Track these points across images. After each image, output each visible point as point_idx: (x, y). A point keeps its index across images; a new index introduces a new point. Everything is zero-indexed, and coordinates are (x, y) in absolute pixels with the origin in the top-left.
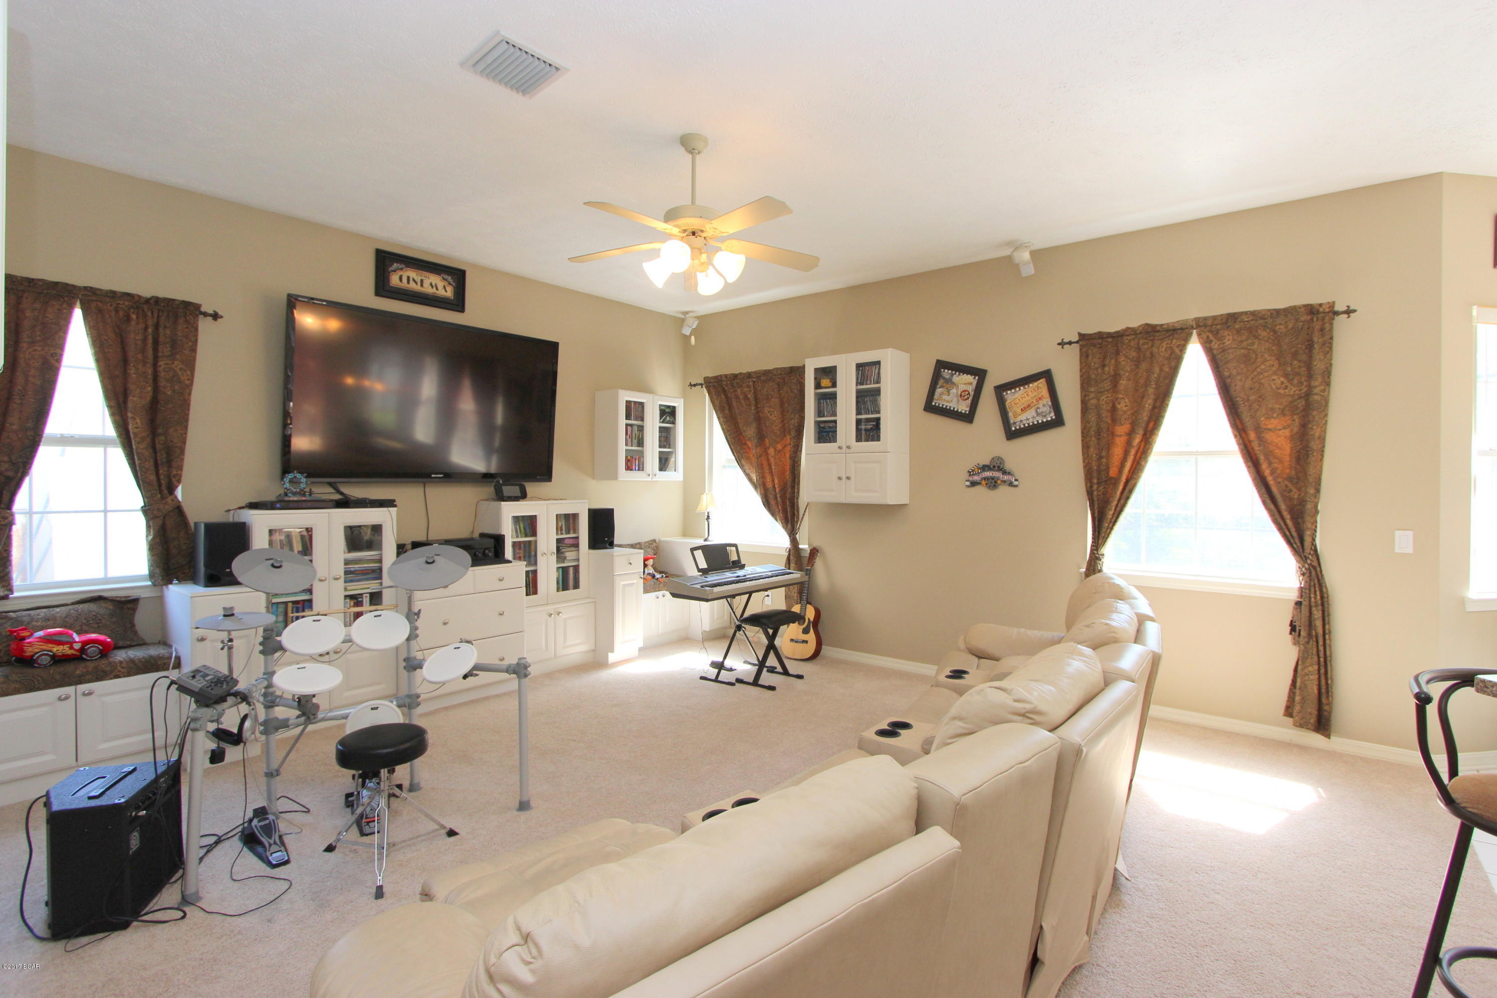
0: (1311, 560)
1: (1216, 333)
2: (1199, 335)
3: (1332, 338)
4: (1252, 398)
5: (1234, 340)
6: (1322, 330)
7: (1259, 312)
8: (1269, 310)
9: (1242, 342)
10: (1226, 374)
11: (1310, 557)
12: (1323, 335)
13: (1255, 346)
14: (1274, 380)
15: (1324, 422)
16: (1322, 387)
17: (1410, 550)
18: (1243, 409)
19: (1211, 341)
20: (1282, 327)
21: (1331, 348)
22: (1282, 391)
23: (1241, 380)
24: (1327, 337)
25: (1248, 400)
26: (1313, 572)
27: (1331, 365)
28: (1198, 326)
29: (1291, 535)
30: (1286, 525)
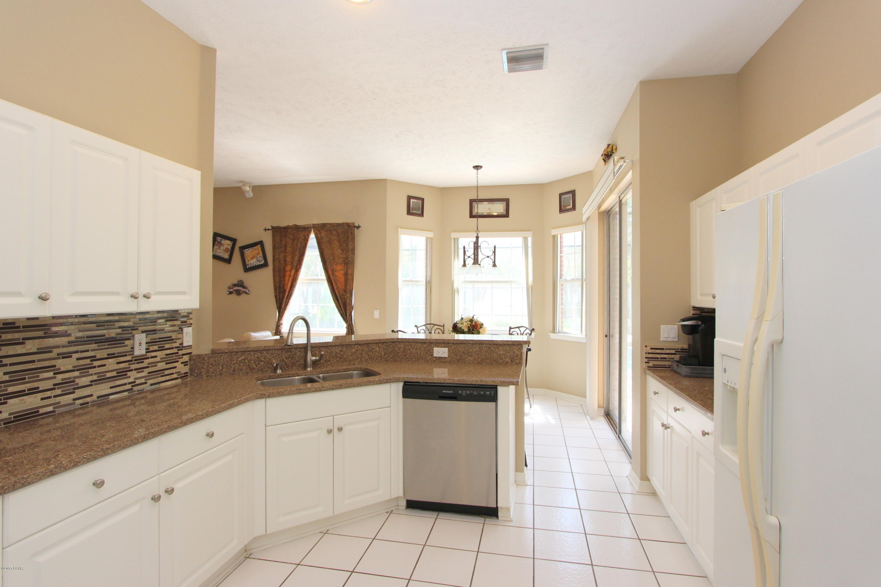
0: (349, 322)
1: (319, 231)
2: (314, 231)
3: (354, 236)
4: (331, 258)
5: (325, 234)
6: (352, 233)
7: (333, 224)
8: (336, 223)
9: (328, 235)
10: (322, 248)
11: (349, 321)
12: (352, 235)
13: (332, 237)
14: (338, 251)
15: (353, 268)
16: (352, 255)
17: (378, 317)
18: (327, 262)
19: (318, 234)
20: (340, 230)
21: (354, 240)
22: (341, 256)
23: (327, 251)
24: (353, 236)
25: (330, 259)
26: (350, 327)
27: (355, 246)
28: (313, 227)
29: (343, 313)
30: (341, 309)
